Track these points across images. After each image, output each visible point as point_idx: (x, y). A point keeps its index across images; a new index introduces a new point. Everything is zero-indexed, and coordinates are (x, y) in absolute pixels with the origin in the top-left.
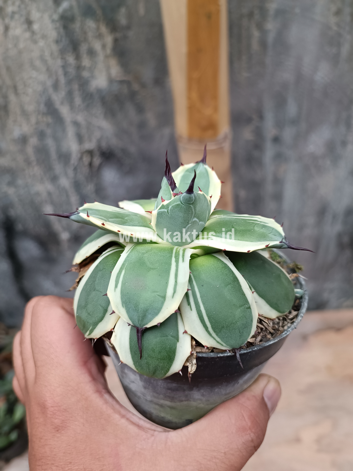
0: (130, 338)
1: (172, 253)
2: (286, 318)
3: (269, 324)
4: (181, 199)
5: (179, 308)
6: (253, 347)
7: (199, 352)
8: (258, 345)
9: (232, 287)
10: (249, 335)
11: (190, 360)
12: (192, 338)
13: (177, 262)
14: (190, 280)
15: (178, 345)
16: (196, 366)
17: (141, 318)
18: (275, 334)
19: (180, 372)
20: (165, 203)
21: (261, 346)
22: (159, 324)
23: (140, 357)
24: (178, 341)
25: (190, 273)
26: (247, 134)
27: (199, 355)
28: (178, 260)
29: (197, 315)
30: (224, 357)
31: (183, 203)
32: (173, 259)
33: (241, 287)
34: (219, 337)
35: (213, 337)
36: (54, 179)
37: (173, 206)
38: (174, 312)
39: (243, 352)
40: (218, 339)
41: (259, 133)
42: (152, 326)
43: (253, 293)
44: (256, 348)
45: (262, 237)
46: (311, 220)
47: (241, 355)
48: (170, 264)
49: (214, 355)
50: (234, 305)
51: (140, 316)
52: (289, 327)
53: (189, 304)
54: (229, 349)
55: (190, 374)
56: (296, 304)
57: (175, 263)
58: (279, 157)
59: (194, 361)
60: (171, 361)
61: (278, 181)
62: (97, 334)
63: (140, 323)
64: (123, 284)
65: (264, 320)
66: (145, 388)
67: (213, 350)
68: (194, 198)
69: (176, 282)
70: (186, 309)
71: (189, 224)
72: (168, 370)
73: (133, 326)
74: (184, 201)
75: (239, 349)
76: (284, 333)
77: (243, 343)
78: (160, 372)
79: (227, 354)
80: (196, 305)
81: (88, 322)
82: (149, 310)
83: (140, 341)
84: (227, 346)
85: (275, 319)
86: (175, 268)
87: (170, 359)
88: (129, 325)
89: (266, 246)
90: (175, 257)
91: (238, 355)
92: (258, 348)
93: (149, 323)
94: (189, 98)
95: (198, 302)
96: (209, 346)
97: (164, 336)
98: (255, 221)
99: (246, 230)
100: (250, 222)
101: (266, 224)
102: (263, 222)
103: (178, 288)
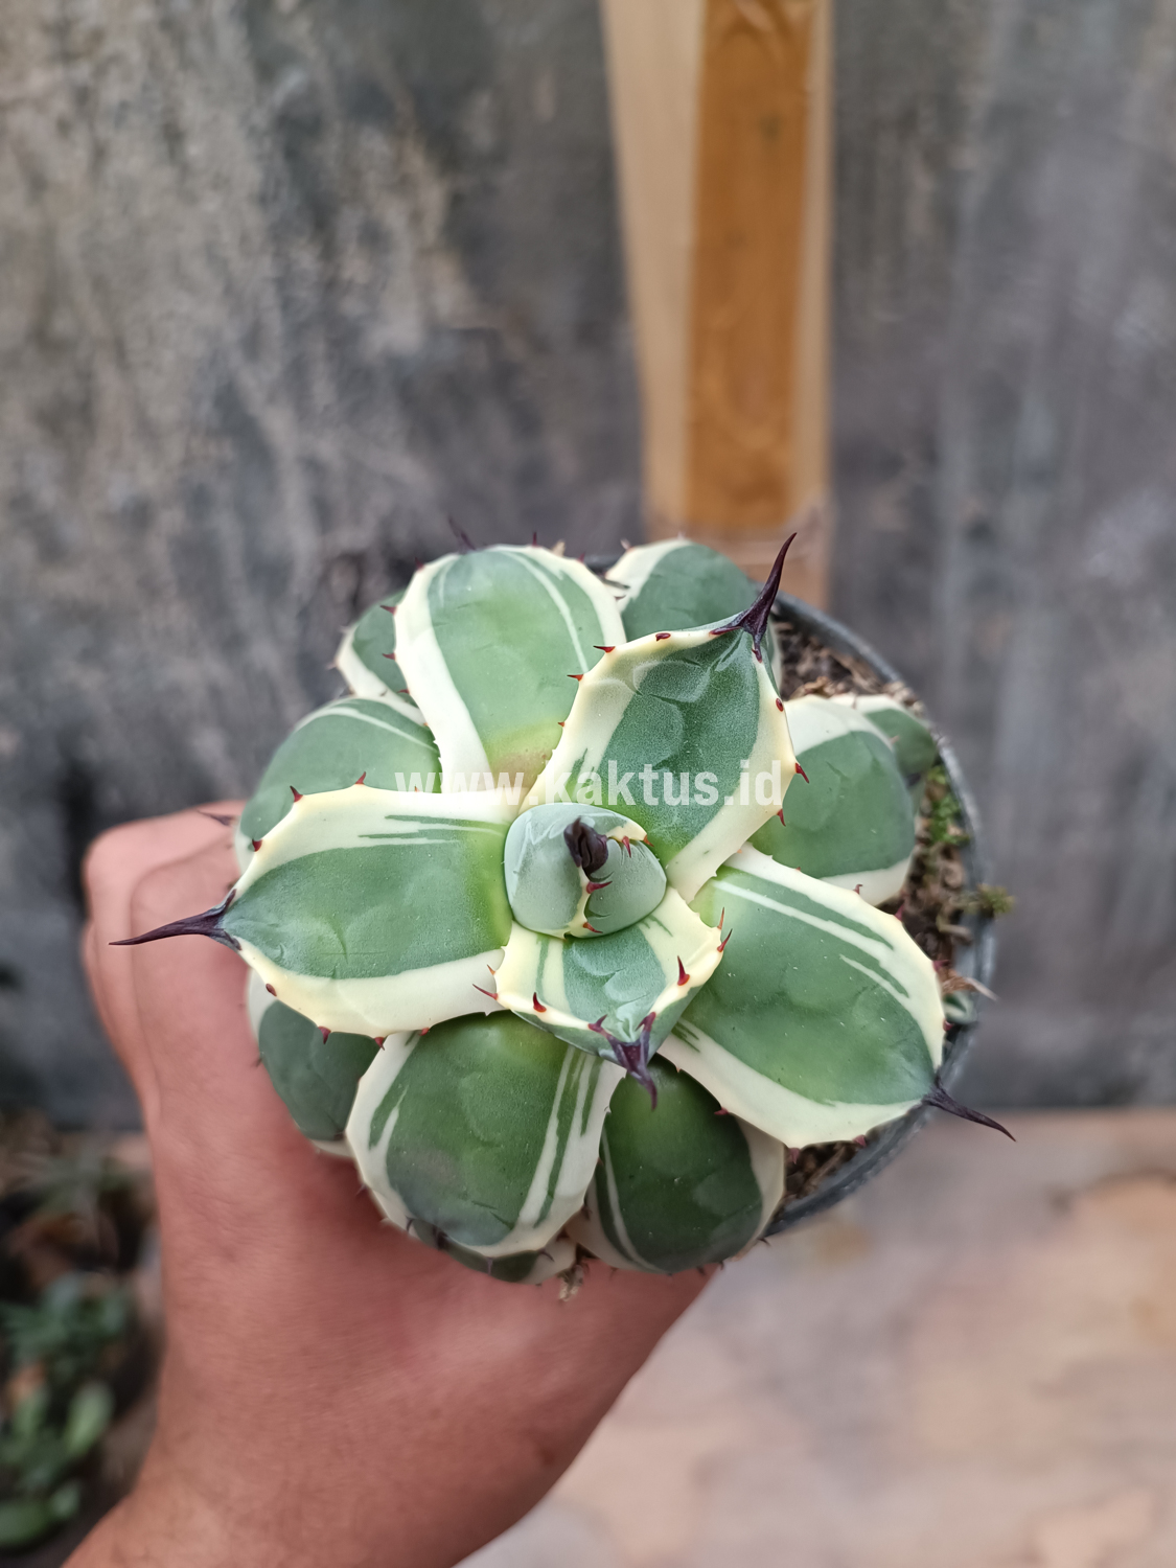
1: (553, 1097)
13: (563, 1133)
28: (569, 1128)
32: (553, 1124)
48: (539, 1143)
57: (557, 1139)
64: (394, 1149)
69: (551, 1193)
86: (555, 1154)
90: (561, 1114)
98: (868, 966)
99: (820, 1016)
100: (849, 966)
101: (900, 998)
102: (893, 979)
103: (553, 1208)
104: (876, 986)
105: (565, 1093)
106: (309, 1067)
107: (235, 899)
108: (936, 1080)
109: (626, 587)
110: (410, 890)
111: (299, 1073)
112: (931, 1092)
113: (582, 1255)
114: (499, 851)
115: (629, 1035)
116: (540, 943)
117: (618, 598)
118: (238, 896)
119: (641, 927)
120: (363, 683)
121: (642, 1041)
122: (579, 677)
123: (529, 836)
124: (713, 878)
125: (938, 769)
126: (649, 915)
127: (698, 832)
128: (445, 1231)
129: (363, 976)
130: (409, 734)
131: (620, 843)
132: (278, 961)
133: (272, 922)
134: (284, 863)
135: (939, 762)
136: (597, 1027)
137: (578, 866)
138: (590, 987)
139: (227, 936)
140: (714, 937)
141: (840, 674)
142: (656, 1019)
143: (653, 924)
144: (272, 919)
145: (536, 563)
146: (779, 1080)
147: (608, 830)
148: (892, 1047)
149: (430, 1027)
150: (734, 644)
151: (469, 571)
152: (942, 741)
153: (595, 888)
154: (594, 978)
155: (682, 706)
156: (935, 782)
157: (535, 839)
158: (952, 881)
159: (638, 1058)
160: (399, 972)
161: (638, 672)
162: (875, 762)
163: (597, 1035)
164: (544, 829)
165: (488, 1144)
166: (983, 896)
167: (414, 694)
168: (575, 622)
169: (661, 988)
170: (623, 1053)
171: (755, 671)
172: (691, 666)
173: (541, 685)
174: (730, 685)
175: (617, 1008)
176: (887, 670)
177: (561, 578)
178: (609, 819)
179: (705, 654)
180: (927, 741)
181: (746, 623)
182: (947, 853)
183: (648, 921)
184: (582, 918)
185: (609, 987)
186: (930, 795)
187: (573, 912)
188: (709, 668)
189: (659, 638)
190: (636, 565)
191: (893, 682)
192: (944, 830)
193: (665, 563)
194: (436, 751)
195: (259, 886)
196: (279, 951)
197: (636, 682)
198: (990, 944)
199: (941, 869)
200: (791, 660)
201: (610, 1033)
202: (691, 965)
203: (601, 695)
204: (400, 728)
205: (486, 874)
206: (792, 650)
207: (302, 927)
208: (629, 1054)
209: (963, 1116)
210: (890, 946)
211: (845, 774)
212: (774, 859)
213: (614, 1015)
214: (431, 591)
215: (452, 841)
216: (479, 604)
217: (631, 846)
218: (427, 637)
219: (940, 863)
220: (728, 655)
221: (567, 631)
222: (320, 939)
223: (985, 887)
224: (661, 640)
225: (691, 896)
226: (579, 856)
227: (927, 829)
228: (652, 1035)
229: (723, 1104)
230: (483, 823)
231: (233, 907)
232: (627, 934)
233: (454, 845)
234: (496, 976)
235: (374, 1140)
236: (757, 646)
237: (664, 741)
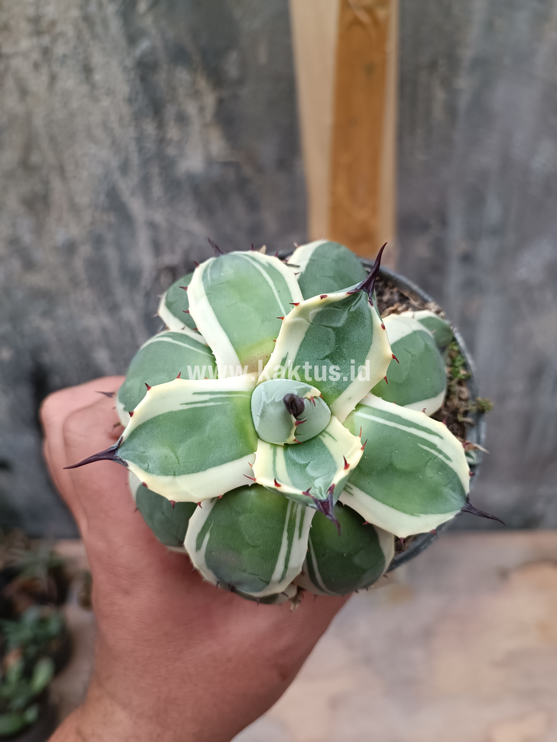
1: (284, 522)
13: (290, 539)
28: (293, 536)
32: (285, 535)
45: (432, 498)
48: (279, 544)
57: (288, 542)
69: (286, 567)
86: (287, 549)
90: (288, 531)
98: (431, 448)
99: (411, 474)
100: (422, 449)
101: (447, 462)
102: (444, 453)
103: (288, 573)
104: (436, 457)
105: (290, 520)
106: (163, 513)
107: (123, 441)
108: (467, 499)
109: (298, 267)
110: (208, 428)
111: (158, 516)
112: (466, 505)
113: (300, 590)
114: (249, 405)
115: (322, 496)
116: (272, 448)
117: (296, 274)
118: (124, 439)
119: (321, 437)
120: (174, 325)
121: (329, 499)
122: (282, 318)
123: (264, 398)
124: (354, 410)
125: (454, 343)
126: (324, 431)
127: (345, 389)
128: (235, 586)
129: (189, 473)
130: (200, 349)
131: (309, 400)
132: (147, 470)
133: (142, 451)
134: (145, 421)
135: (454, 339)
136: (307, 493)
137: (291, 414)
138: (299, 470)
139: (121, 460)
140: (357, 442)
141: (403, 299)
142: (335, 487)
143: (326, 435)
144: (142, 449)
145: (254, 259)
146: (392, 506)
147: (304, 395)
148: (445, 486)
149: (223, 494)
150: (359, 298)
151: (222, 265)
152: (455, 329)
153: (299, 423)
154: (301, 465)
155: (334, 329)
156: (452, 350)
157: (268, 401)
158: (464, 396)
159: (329, 508)
160: (205, 470)
161: (312, 314)
162: (426, 345)
163: (306, 497)
164: (272, 396)
165: (255, 547)
166: (479, 403)
167: (200, 330)
168: (276, 288)
169: (335, 470)
170: (321, 506)
171: (370, 311)
172: (338, 309)
173: (263, 321)
174: (358, 318)
175: (314, 480)
176: (426, 296)
177: (267, 266)
178: (303, 389)
179: (345, 303)
180: (448, 331)
181: (365, 288)
182: (460, 383)
183: (324, 434)
184: (293, 437)
185: (308, 469)
186: (451, 356)
187: (289, 435)
188: (347, 310)
189: (322, 298)
190: (302, 255)
191: (430, 302)
192: (458, 372)
193: (316, 253)
194: (213, 357)
195: (134, 434)
196: (147, 465)
197: (311, 319)
198: (483, 425)
199: (458, 391)
200: (380, 294)
201: (313, 496)
202: (348, 457)
203: (293, 326)
204: (195, 347)
205: (243, 417)
206: (380, 289)
207: (157, 451)
208: (324, 506)
209: (480, 516)
210: (441, 437)
211: (413, 353)
212: (382, 398)
213: (313, 485)
214: (204, 277)
215: (226, 403)
216: (228, 282)
217: (315, 399)
218: (204, 300)
219: (457, 388)
220: (356, 303)
221: (273, 293)
222: (166, 457)
223: (479, 399)
224: (323, 299)
225: (344, 419)
226: (291, 410)
227: (450, 373)
228: (334, 495)
229: (366, 519)
230: (240, 392)
231: (122, 445)
232: (314, 441)
233: (227, 404)
234: (254, 468)
235: (198, 547)
236: (370, 298)
237: (326, 346)
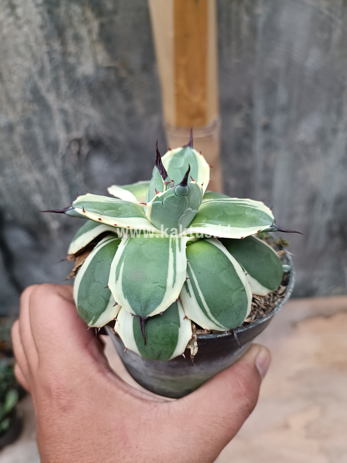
0: (133, 327)
1: (169, 243)
2: (276, 294)
3: (261, 302)
4: (176, 191)
5: (179, 297)
6: (249, 325)
7: (199, 335)
8: (253, 323)
9: (227, 272)
10: (245, 316)
11: (191, 342)
12: (193, 323)
13: (174, 251)
14: (188, 269)
15: (180, 330)
16: (197, 348)
17: (143, 308)
18: (267, 310)
19: (183, 355)
20: (160, 195)
21: (256, 324)
22: (162, 313)
23: (144, 344)
24: (179, 326)
25: (187, 261)
26: (237, 122)
27: (199, 337)
28: (175, 250)
29: (196, 301)
30: (222, 337)
31: (177, 195)
32: (171, 250)
33: (235, 271)
34: (218, 321)
35: (212, 321)
36: (42, 168)
37: (167, 198)
38: (175, 301)
39: (239, 331)
40: (217, 323)
41: (249, 121)
42: (154, 315)
43: (246, 274)
44: (251, 326)
45: (254, 222)
46: (301, 209)
47: (238, 334)
48: (168, 255)
49: (214, 336)
50: (230, 289)
51: (143, 306)
52: (279, 303)
53: (188, 291)
54: (227, 330)
55: (192, 356)
56: (284, 280)
57: (173, 253)
58: (269, 145)
59: (196, 344)
60: (174, 346)
61: (268, 169)
62: (101, 322)
63: (142, 312)
64: (124, 277)
65: (257, 298)
66: (147, 366)
67: (212, 332)
68: (188, 189)
69: (175, 271)
70: (186, 296)
71: (183, 214)
72: (172, 353)
73: (137, 316)
74: (179, 193)
75: (236, 329)
76: (275, 310)
77: (240, 324)
78: (164, 355)
79: (225, 335)
80: (194, 292)
81: (91, 313)
82: (151, 300)
83: (143, 329)
84: (225, 328)
85: (266, 296)
86: (173, 258)
87: (173, 344)
88: (133, 315)
89: (258, 232)
90: (172, 247)
91: (235, 335)
92: (253, 326)
93: (151, 312)
94: (177, 85)
95: (197, 289)
96: (208, 329)
97: (166, 323)
98: (245, 205)
100: (240, 206)
101: (256, 208)
102: (253, 206)
104: (249, 208)
110: (120, 209)
148: (260, 217)
150: (187, 150)
155: (180, 169)
161: (167, 163)
172: (179, 158)
188: (183, 157)
197: (168, 166)
210: (248, 202)
220: (186, 153)
224: (170, 152)
235: (117, 278)
